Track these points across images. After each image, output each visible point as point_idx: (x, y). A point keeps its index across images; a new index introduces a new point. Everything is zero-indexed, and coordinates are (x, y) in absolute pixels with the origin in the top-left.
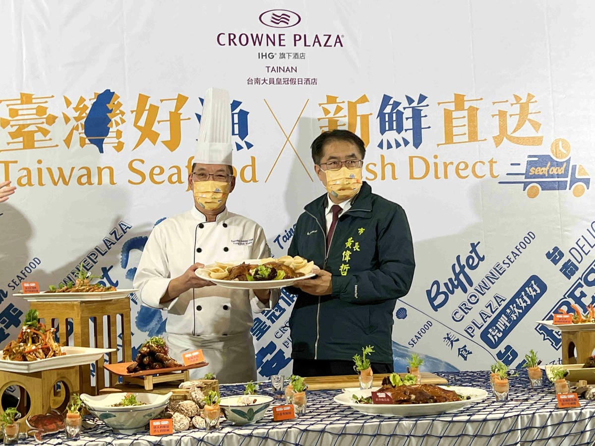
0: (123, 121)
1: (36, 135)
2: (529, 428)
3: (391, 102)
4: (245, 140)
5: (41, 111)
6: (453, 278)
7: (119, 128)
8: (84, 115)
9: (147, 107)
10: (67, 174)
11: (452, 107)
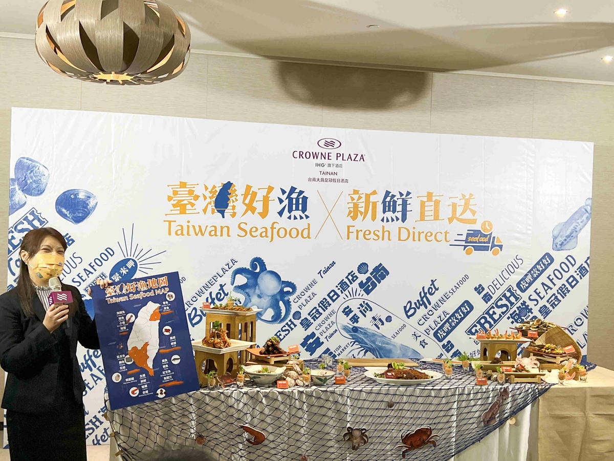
0: (237, 200)
1: (187, 206)
2: (462, 394)
3: (390, 195)
4: (305, 213)
5: (191, 192)
6: (420, 299)
7: (234, 204)
8: (215, 196)
9: (251, 193)
10: (203, 230)
11: (425, 199)
